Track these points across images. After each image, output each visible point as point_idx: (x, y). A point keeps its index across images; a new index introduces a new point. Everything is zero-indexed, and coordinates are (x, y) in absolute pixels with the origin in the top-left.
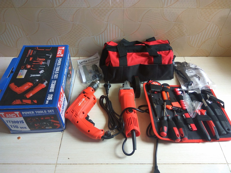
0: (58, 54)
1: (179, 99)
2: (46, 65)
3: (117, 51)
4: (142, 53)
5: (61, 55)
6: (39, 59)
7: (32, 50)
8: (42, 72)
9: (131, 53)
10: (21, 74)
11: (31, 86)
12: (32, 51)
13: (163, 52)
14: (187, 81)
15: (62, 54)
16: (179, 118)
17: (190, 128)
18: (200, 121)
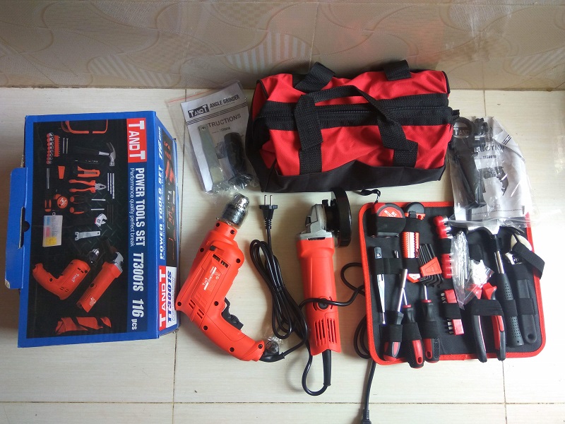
0: (131, 148)
2: (105, 193)
3: (295, 129)
4: (364, 127)
5: (138, 152)
6: (83, 173)
7: (55, 133)
8: (101, 220)
9: (333, 130)
10: (51, 230)
11: (86, 272)
12: (58, 138)
13: (425, 127)
15: (141, 149)
16: (430, 310)
17: (450, 328)
18: (475, 316)
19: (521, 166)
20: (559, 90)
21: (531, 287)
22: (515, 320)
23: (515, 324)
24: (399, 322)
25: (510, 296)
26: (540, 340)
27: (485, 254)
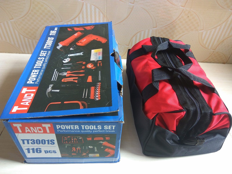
0: (32, 95)
2: (60, 71)
5: (27, 92)
6: (74, 80)
8: (67, 60)
10: (97, 54)
11: (78, 42)
12: (92, 97)
15: (24, 94)
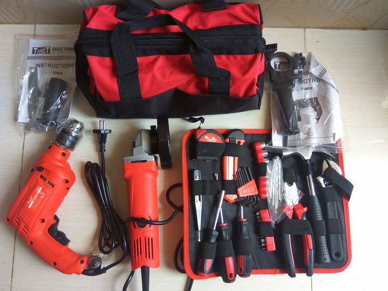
1: (257, 172)
3: (111, 56)
4: (182, 56)
9: (152, 58)
13: (239, 57)
14: (288, 130)
16: (244, 229)
17: (263, 245)
18: (286, 235)
19: (335, 97)
20: (373, 29)
21: (340, 209)
22: (323, 239)
23: (323, 243)
24: (213, 240)
25: (319, 216)
26: (346, 258)
27: (298, 177)
